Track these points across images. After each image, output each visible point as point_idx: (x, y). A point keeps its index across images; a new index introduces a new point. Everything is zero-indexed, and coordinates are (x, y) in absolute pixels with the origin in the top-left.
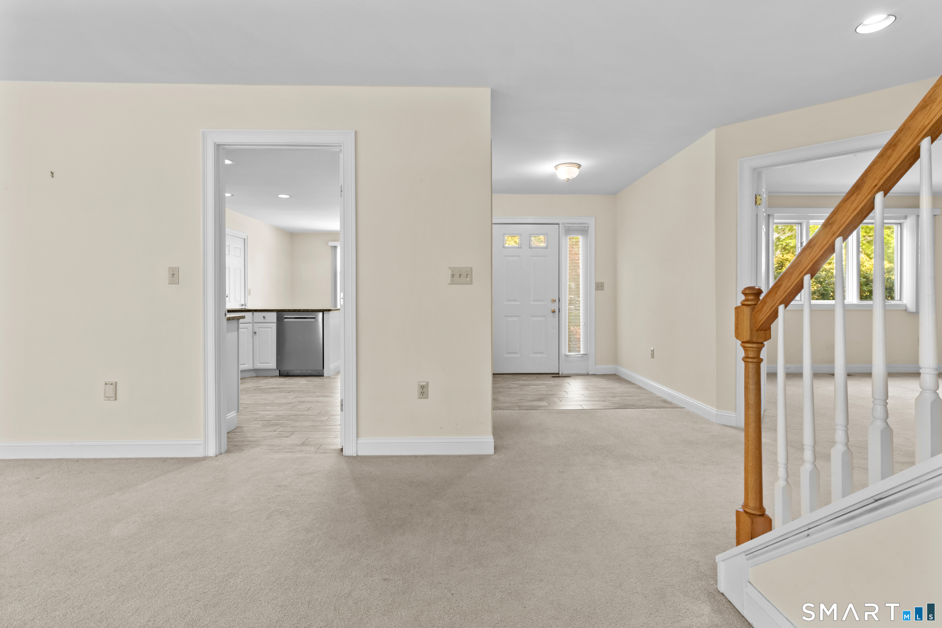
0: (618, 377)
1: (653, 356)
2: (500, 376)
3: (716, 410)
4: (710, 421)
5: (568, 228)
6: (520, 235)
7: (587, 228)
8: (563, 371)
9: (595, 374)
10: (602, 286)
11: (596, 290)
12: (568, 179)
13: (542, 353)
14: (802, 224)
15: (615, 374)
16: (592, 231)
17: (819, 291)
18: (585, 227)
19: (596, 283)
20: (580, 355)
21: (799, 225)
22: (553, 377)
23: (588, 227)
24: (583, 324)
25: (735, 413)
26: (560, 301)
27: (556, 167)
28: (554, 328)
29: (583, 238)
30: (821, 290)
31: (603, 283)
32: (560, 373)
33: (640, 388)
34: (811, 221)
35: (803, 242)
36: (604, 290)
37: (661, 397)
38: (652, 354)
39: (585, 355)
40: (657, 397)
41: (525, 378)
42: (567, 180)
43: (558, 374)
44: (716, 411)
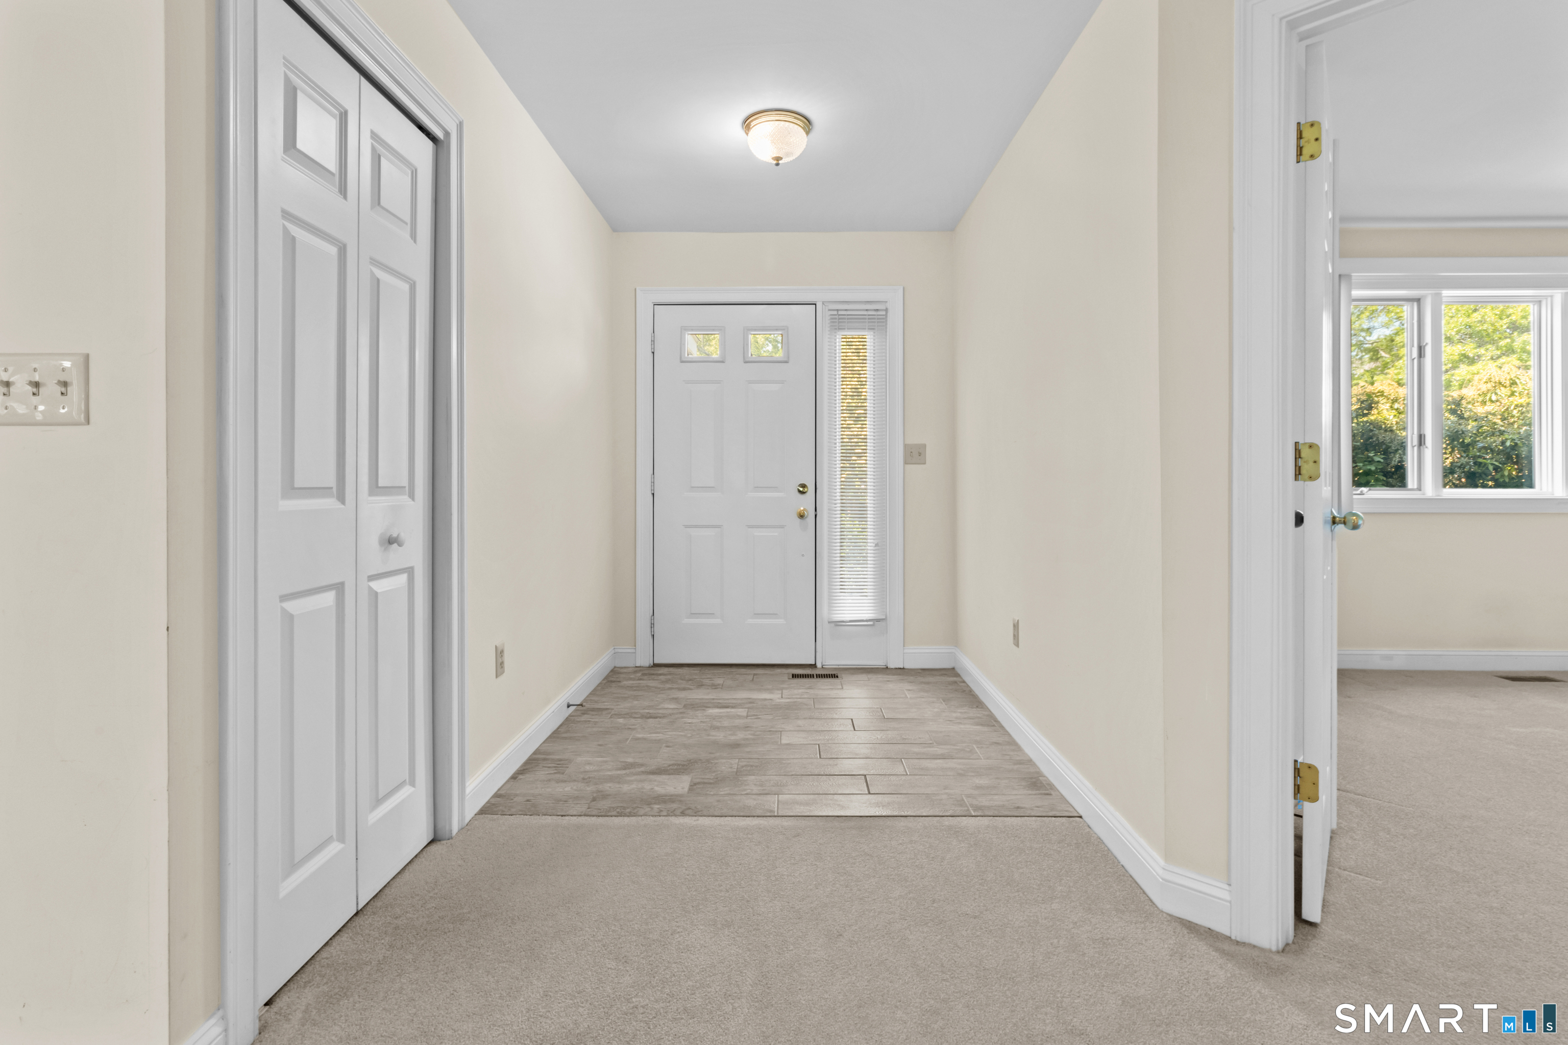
0: (955, 679)
1: (1016, 639)
3: (1162, 862)
4: (1144, 893)
6: (721, 329)
7: (884, 313)
8: (829, 659)
9: (904, 668)
10: (920, 454)
11: (906, 463)
12: (778, 159)
13: (774, 615)
14: (1421, 300)
15: (953, 669)
16: (895, 321)
17: (1462, 467)
18: (877, 310)
19: (905, 446)
20: (867, 621)
21: (1415, 304)
22: (794, 676)
23: (886, 310)
24: (874, 545)
25: (1227, 887)
26: (817, 490)
27: (747, 124)
28: (803, 555)
29: (874, 336)
30: (1468, 463)
31: (924, 446)
32: (819, 665)
34: (1446, 293)
35: (1424, 347)
36: (925, 463)
38: (1014, 636)
39: (878, 620)
41: (719, 681)
42: (775, 162)
43: (814, 666)
44: (1164, 869)
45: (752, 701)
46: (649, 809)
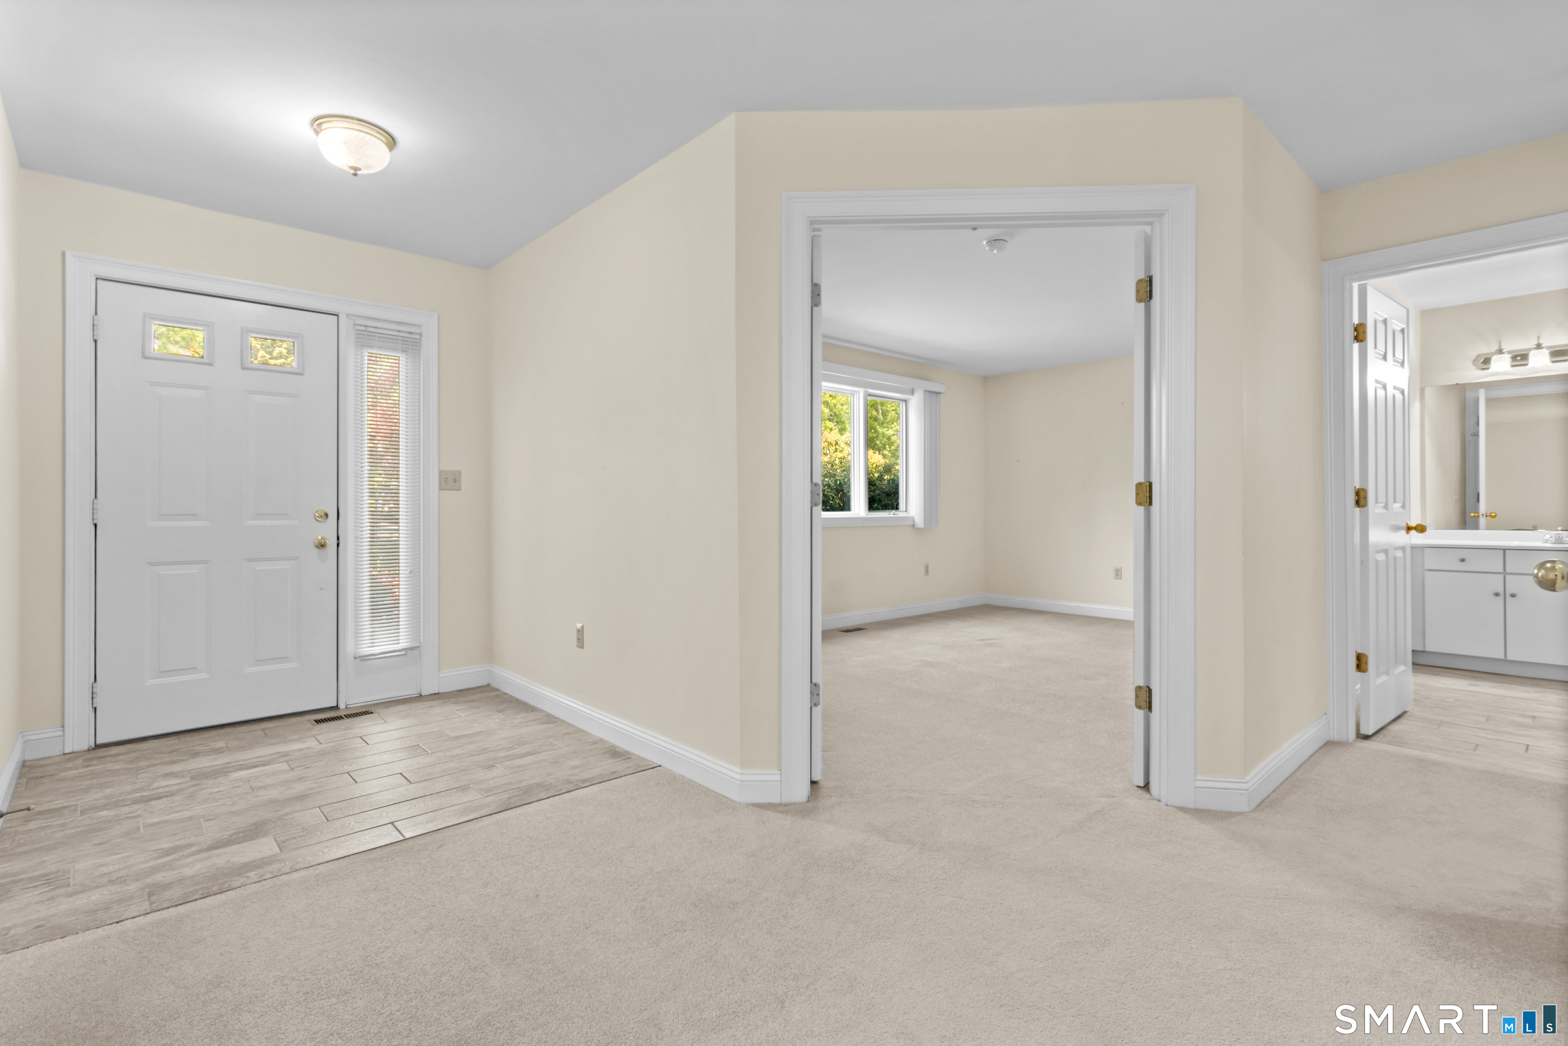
0: (496, 693)
1: (580, 643)
2: (129, 746)
3: (738, 770)
4: (725, 797)
5: (364, 328)
6: (208, 326)
7: (418, 337)
8: (351, 699)
9: (439, 693)
10: (455, 481)
11: (440, 489)
12: (356, 169)
13: (283, 658)
15: (488, 685)
16: (430, 345)
18: (411, 333)
19: (440, 472)
20: (400, 651)
22: (318, 722)
23: (421, 334)
24: (408, 572)
25: (779, 772)
26: (340, 517)
28: (322, 589)
29: (406, 359)
31: (460, 473)
32: (342, 706)
33: (551, 719)
36: (460, 490)
37: (601, 740)
38: (578, 639)
39: (412, 649)
40: (594, 743)
41: (221, 744)
42: (352, 172)
43: (336, 708)
44: (740, 774)
45: (286, 754)
46: (245, 879)
